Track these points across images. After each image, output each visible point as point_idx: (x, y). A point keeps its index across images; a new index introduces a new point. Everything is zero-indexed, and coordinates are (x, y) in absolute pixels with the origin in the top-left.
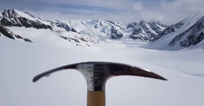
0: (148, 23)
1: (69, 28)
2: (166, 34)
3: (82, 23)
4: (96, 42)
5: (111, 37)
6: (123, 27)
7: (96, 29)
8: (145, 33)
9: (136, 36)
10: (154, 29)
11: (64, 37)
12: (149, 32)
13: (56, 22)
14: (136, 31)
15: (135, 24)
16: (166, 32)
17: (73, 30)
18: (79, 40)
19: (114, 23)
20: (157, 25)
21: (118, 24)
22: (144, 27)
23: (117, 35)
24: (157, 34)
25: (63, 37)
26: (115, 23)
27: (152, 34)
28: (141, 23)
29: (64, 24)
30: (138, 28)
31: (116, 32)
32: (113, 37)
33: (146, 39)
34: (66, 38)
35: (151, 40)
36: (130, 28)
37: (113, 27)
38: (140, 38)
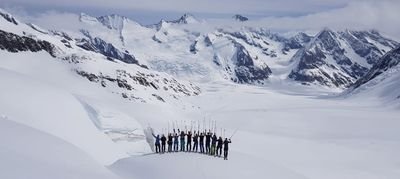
0: (344, 36)
1: (116, 53)
2: (395, 64)
3: (154, 38)
4: (192, 91)
5: (235, 77)
6: (270, 48)
7: (192, 56)
8: (334, 63)
9: (308, 72)
10: (361, 53)
11: (86, 75)
12: (348, 62)
13: (82, 36)
14: (309, 60)
15: (307, 39)
16: (394, 60)
17: (129, 59)
18: (130, 82)
19: (244, 38)
20: (370, 41)
21: (257, 41)
22: (332, 46)
23: (252, 71)
24: (370, 66)
25: (84, 74)
26: (249, 35)
27: (356, 67)
28: (324, 36)
29: (103, 42)
30: (313, 50)
31: (249, 62)
32: (241, 78)
33: (338, 82)
34: (91, 78)
35: (352, 84)
36: (293, 52)
37: (242, 47)
38: (319, 79)
